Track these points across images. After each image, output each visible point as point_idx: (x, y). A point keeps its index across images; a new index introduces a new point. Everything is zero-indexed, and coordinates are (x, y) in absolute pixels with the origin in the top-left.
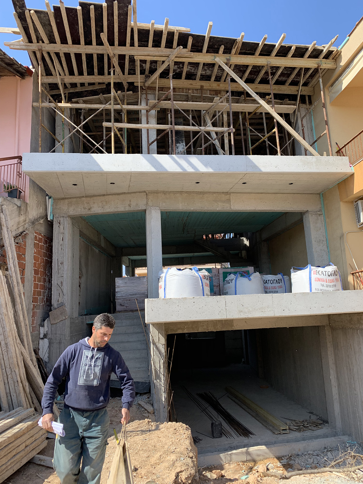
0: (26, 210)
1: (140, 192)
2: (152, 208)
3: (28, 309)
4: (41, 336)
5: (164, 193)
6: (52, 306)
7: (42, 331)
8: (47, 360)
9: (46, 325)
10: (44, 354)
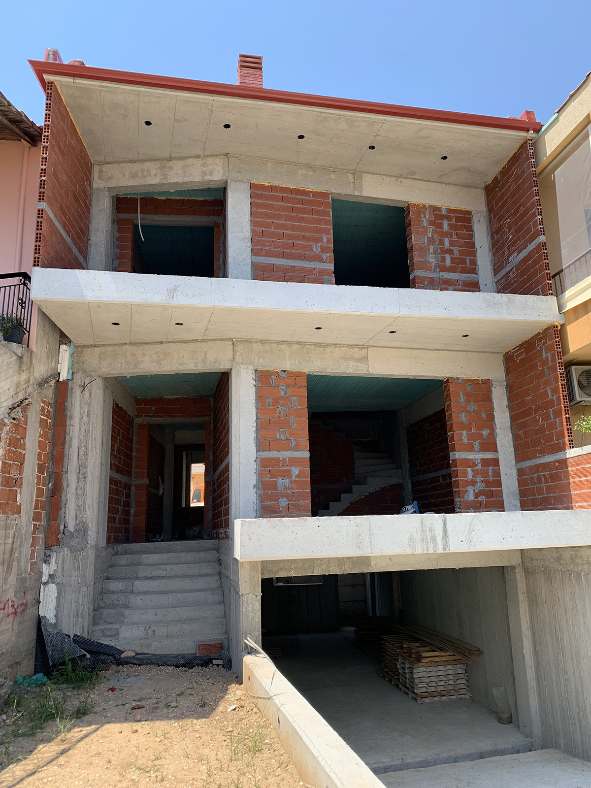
0: (31, 364)
1: (222, 340)
2: (241, 366)
3: (26, 532)
4: (45, 578)
5: (262, 343)
6: (65, 527)
7: (46, 570)
8: (53, 621)
9: (53, 560)
10: (48, 610)
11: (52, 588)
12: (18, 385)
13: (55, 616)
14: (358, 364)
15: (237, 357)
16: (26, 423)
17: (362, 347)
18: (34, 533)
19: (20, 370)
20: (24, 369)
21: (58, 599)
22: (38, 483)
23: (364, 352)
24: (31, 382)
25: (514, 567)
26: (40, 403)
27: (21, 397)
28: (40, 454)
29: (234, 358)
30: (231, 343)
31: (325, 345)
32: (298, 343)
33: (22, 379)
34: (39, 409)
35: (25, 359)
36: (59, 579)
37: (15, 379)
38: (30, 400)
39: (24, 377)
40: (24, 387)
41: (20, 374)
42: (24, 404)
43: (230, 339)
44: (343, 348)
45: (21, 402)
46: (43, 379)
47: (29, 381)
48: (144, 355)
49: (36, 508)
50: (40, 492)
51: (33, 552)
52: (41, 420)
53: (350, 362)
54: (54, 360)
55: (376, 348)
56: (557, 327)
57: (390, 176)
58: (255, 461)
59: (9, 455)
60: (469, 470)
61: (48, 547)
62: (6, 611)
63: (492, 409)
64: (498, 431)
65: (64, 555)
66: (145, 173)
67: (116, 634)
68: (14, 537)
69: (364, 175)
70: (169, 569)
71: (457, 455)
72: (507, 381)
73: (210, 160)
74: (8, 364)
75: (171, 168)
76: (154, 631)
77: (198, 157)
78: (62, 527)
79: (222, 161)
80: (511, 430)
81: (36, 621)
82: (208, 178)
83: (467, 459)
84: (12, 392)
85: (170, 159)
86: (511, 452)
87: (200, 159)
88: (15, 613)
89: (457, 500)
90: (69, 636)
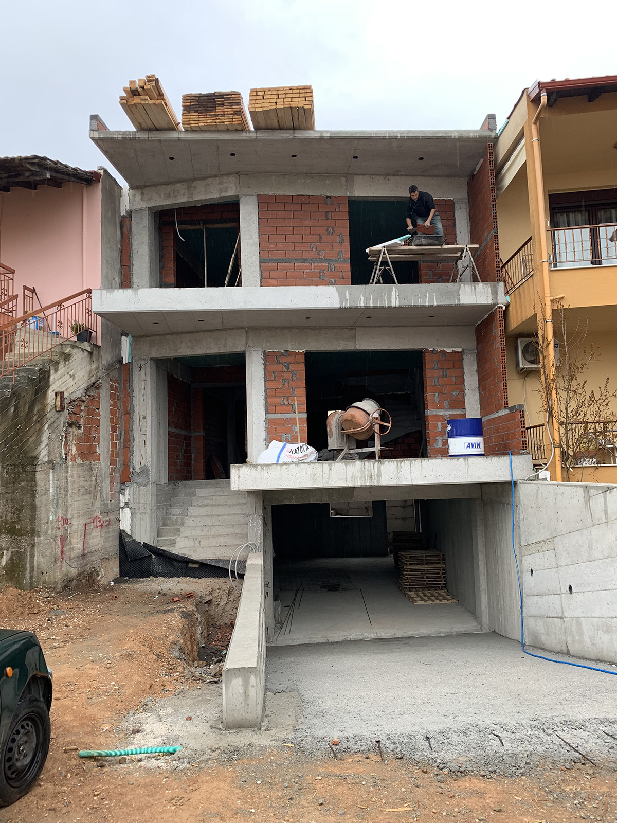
0: (99, 354)
1: (238, 328)
2: (253, 349)
3: (105, 473)
4: (122, 505)
6: (133, 469)
7: (123, 499)
8: (129, 533)
9: (127, 493)
10: (125, 525)
11: (128, 511)
12: (90, 372)
13: (130, 530)
14: (347, 342)
15: (249, 343)
16: (99, 398)
17: (351, 327)
18: (111, 473)
19: (91, 361)
20: (94, 360)
21: (132, 518)
22: (112, 439)
23: (352, 331)
24: (100, 368)
25: (474, 499)
26: (109, 382)
27: (93, 380)
28: (111, 419)
29: (247, 343)
30: (244, 330)
31: (320, 327)
32: (298, 327)
33: (93, 367)
34: (108, 386)
35: (94, 353)
36: (131, 505)
37: (88, 368)
38: (101, 381)
39: (94, 366)
40: (95, 373)
41: (91, 364)
42: (96, 385)
43: (244, 327)
44: (335, 329)
45: (94, 384)
46: (109, 364)
47: (99, 368)
48: (182, 342)
49: (112, 456)
50: (114, 446)
51: (112, 486)
52: (111, 395)
53: (340, 341)
54: (117, 349)
55: (363, 327)
56: (502, 308)
57: (379, 175)
58: (265, 421)
59: (88, 421)
60: (439, 424)
61: (123, 482)
62: (95, 523)
63: (464, 373)
64: (467, 391)
65: (134, 489)
66: (176, 193)
67: (173, 543)
68: (97, 476)
69: (356, 177)
70: (214, 499)
71: (429, 412)
72: (477, 349)
73: (225, 179)
74: (82, 359)
75: (195, 188)
76: (200, 542)
77: (215, 176)
78: (131, 469)
79: (234, 179)
80: (479, 390)
81: (118, 534)
82: (224, 194)
83: (437, 415)
84: (86, 378)
85: (194, 179)
86: (478, 408)
87: (218, 178)
88: (102, 526)
89: (429, 447)
90: (141, 543)
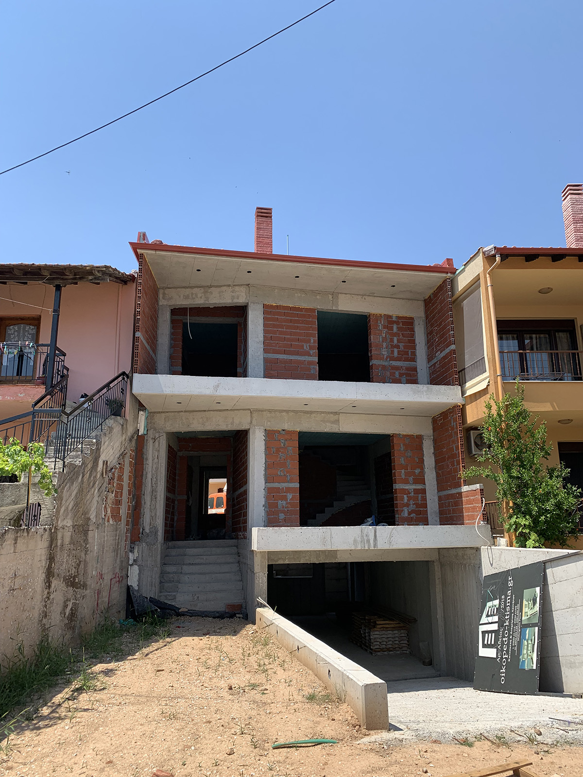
0: (127, 428)
1: (243, 410)
2: (256, 427)
3: (123, 533)
4: (131, 562)
5: (269, 411)
7: (132, 557)
8: (137, 588)
9: (136, 551)
10: (133, 581)
11: (136, 568)
12: (121, 443)
13: (138, 585)
14: (332, 425)
15: (253, 421)
16: (124, 465)
17: (336, 413)
18: (126, 533)
20: (124, 432)
21: (139, 574)
22: (128, 502)
23: (336, 417)
25: (434, 561)
26: (130, 452)
27: (122, 450)
28: (129, 484)
29: (251, 422)
30: (249, 411)
31: (311, 412)
32: (293, 411)
33: (123, 439)
34: (129, 455)
35: (124, 425)
36: (139, 563)
37: (120, 440)
38: (126, 450)
39: (124, 437)
40: (124, 443)
41: (122, 436)
43: (249, 409)
44: (322, 414)
45: (123, 453)
46: (131, 436)
47: (126, 439)
48: (194, 419)
49: (128, 517)
50: (129, 508)
51: (125, 545)
52: (130, 462)
53: (327, 424)
54: (137, 422)
55: (345, 414)
56: (460, 406)
57: (358, 295)
58: (264, 489)
59: (117, 486)
60: (405, 496)
61: (133, 542)
62: (116, 579)
63: (423, 455)
64: (426, 470)
65: (142, 547)
66: (194, 296)
67: (175, 598)
68: (119, 536)
69: (340, 295)
70: (205, 559)
71: (397, 486)
72: (433, 436)
73: (237, 288)
75: (211, 293)
76: (198, 597)
77: (229, 286)
78: (142, 529)
79: (245, 289)
80: (435, 469)
81: (125, 590)
82: (235, 301)
83: (404, 489)
84: (119, 448)
85: (211, 287)
86: (435, 484)
87: (231, 287)
88: (119, 581)
89: (397, 516)
90: (147, 598)
